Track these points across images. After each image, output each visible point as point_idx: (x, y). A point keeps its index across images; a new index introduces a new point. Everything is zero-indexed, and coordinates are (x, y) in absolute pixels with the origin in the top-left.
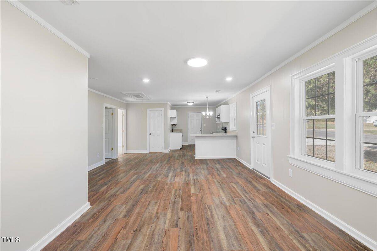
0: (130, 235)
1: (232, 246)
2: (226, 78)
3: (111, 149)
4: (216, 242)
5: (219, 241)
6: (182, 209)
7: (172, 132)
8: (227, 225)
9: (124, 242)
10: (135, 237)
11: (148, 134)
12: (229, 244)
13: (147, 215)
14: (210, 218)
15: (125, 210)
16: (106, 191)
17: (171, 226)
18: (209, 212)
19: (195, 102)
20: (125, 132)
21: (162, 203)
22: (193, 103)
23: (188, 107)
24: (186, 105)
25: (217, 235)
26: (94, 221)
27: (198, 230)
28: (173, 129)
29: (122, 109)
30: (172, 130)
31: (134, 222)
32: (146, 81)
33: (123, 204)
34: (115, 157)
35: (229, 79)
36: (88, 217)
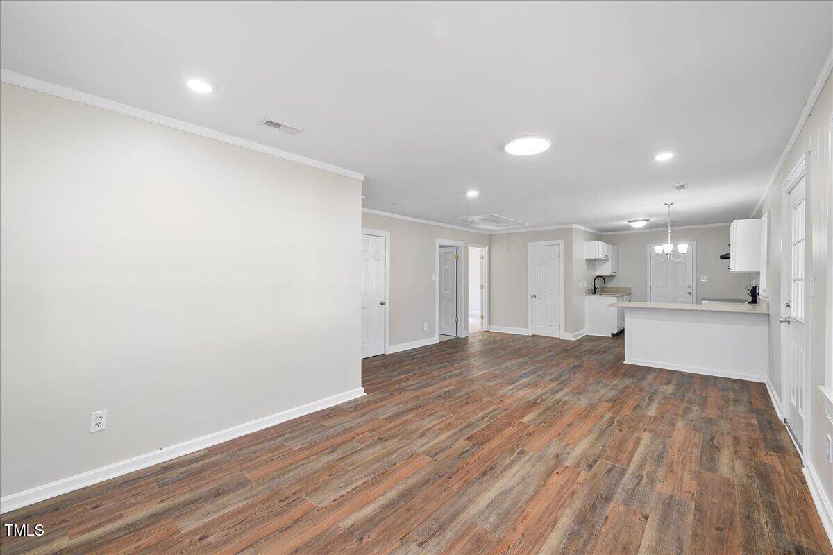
0: (371, 440)
1: (482, 518)
2: (653, 157)
3: (454, 320)
4: (464, 500)
5: (471, 502)
6: (469, 439)
7: (595, 293)
8: (515, 491)
9: (357, 444)
10: (374, 444)
11: (529, 296)
12: (481, 513)
13: (414, 427)
14: (498, 469)
15: (394, 412)
16: (399, 382)
17: (428, 453)
18: (508, 460)
19: (652, 219)
20: (486, 290)
21: (450, 421)
22: (646, 223)
23: (634, 232)
24: (628, 228)
25: (479, 494)
26: (354, 411)
27: (458, 474)
28: (600, 286)
29: (479, 247)
30: (595, 289)
31: (390, 429)
32: (472, 194)
33: (401, 403)
34: (462, 335)
35: (664, 157)
36: (353, 405)
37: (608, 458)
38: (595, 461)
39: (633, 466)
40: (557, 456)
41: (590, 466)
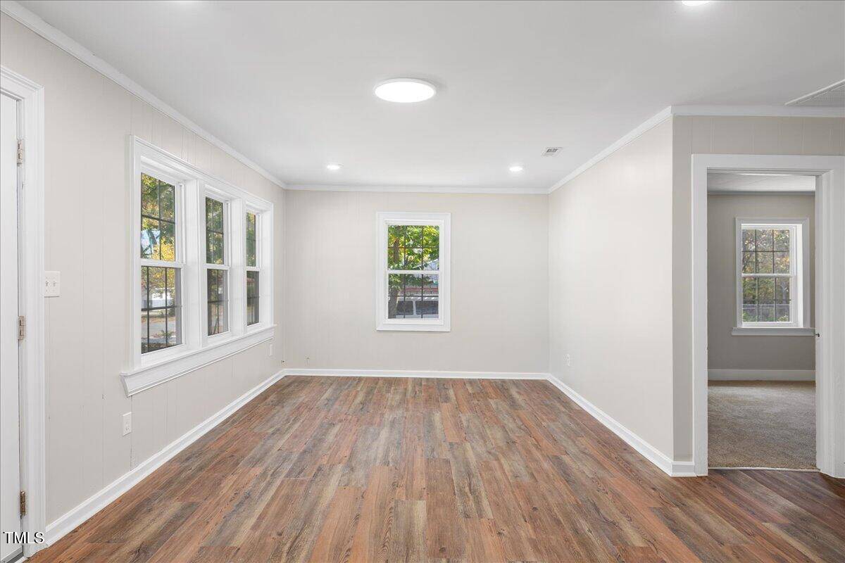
37: (302, 483)
38: (315, 476)
39: (278, 482)
40: (352, 469)
41: (319, 469)
